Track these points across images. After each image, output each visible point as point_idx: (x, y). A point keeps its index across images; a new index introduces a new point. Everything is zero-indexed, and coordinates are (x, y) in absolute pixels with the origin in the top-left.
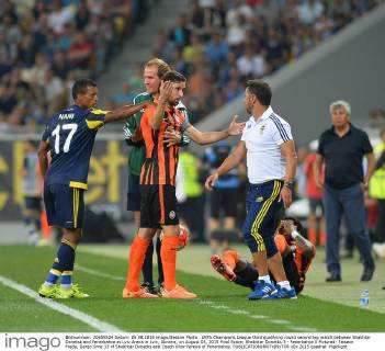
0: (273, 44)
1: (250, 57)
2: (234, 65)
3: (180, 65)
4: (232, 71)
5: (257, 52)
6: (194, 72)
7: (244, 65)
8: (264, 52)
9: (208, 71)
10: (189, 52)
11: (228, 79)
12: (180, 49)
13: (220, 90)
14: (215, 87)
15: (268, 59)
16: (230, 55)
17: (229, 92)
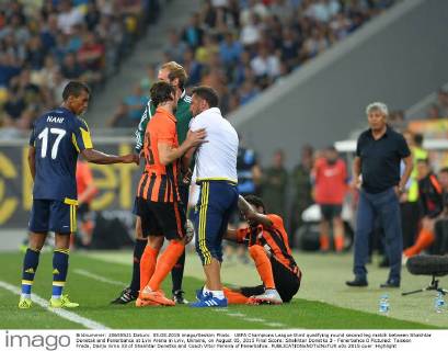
0: (288, 44)
1: (265, 58)
2: (249, 66)
3: (193, 66)
4: (246, 72)
5: (271, 52)
6: (208, 73)
7: (259, 65)
8: (279, 52)
9: (222, 72)
10: (201, 52)
11: (242, 79)
12: (193, 49)
13: (234, 91)
14: (230, 88)
15: (283, 60)
16: (244, 56)
17: (243, 94)
